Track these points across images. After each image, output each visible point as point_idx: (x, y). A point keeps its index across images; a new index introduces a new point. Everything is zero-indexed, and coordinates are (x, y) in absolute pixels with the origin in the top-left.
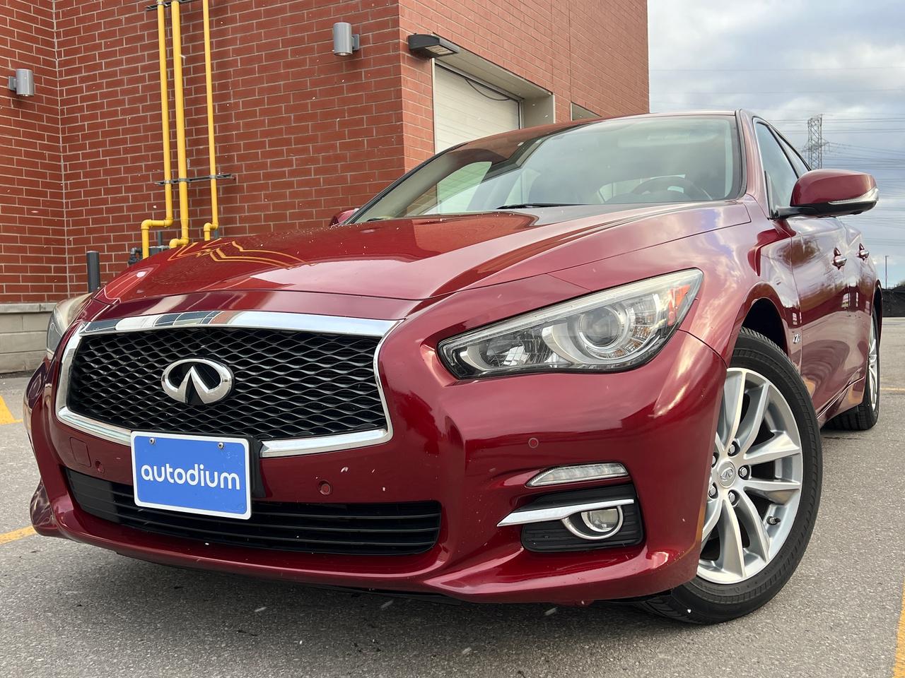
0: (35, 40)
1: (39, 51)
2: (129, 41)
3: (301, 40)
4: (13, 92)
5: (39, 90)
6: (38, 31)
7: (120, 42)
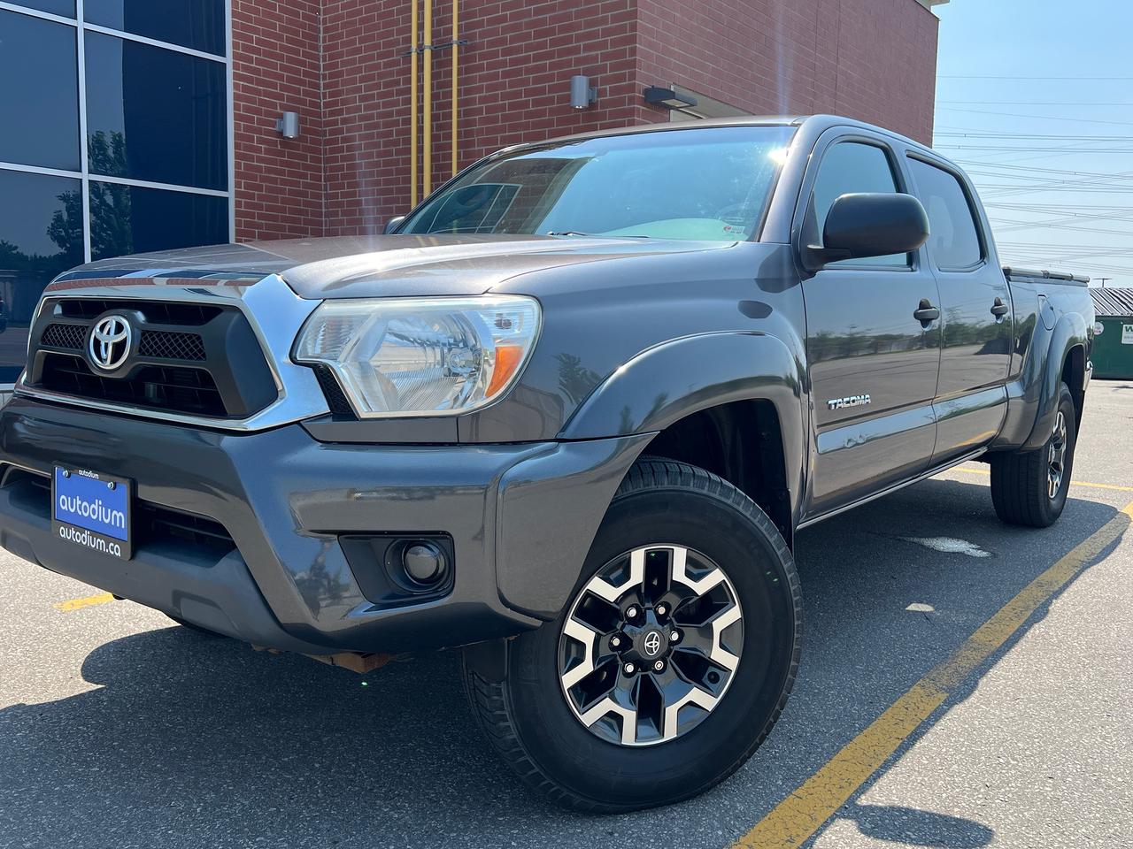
0: (302, 83)
1: (306, 93)
2: (387, 85)
3: (542, 91)
4: (281, 134)
5: (305, 130)
6: (306, 74)
7: (377, 86)
